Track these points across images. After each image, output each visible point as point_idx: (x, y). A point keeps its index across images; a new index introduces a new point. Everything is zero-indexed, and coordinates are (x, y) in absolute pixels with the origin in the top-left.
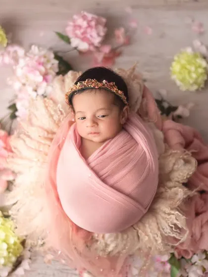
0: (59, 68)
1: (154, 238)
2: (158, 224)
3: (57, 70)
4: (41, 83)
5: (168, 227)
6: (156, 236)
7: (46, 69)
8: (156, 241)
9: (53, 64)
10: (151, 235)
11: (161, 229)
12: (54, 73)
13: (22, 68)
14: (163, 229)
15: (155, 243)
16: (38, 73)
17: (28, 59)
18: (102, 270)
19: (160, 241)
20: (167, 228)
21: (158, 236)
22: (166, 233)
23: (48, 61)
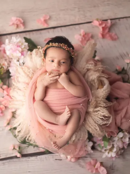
0: (29, 46)
1: (95, 128)
2: (93, 120)
3: (28, 48)
4: (20, 57)
5: (100, 119)
6: (95, 127)
7: (22, 49)
8: (96, 130)
9: (25, 45)
10: (92, 127)
11: (97, 122)
12: (26, 50)
13: (9, 50)
14: (98, 122)
15: (96, 131)
16: (18, 52)
17: (11, 45)
18: (70, 151)
19: (98, 129)
20: (100, 121)
21: (96, 127)
22: (100, 123)
23: (22, 44)
